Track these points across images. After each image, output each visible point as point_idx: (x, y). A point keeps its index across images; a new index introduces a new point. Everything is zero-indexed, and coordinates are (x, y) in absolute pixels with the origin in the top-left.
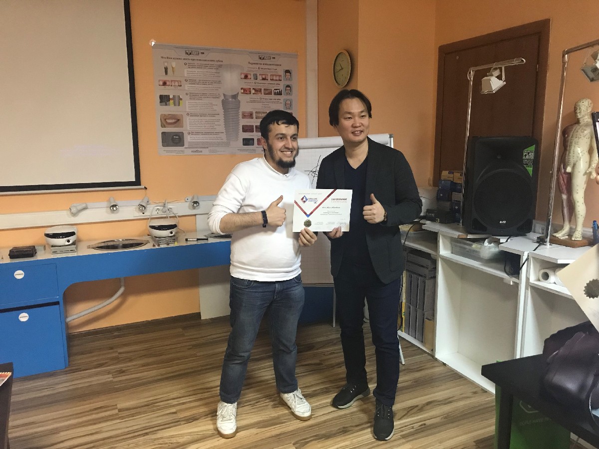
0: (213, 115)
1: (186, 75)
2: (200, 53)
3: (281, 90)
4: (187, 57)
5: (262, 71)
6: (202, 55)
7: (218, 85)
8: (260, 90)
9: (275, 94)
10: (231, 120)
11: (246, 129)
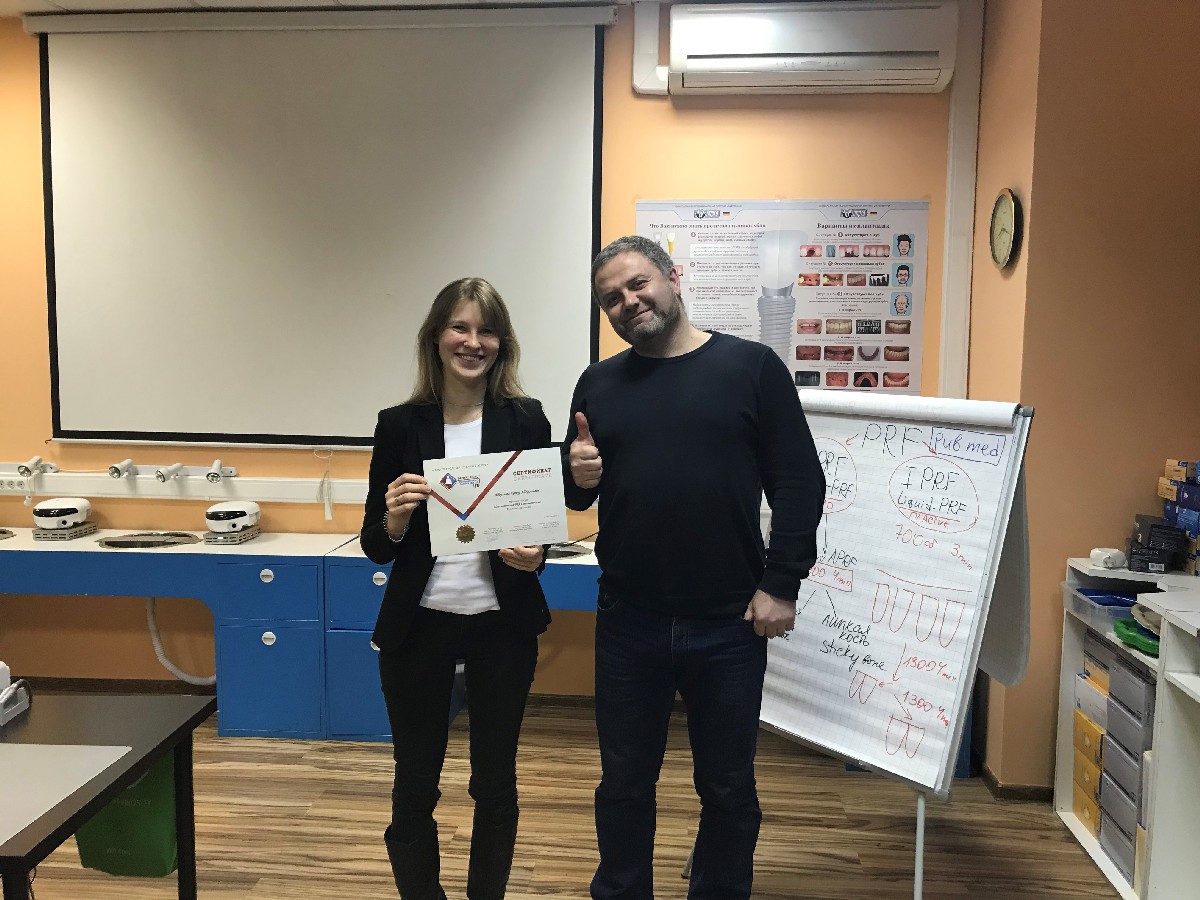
0: (740, 328)
1: (692, 256)
2: (721, 213)
3: (886, 276)
4: (698, 222)
5: (846, 241)
6: (726, 216)
7: (752, 271)
8: (840, 277)
9: (871, 284)
10: (775, 337)
11: (803, 353)
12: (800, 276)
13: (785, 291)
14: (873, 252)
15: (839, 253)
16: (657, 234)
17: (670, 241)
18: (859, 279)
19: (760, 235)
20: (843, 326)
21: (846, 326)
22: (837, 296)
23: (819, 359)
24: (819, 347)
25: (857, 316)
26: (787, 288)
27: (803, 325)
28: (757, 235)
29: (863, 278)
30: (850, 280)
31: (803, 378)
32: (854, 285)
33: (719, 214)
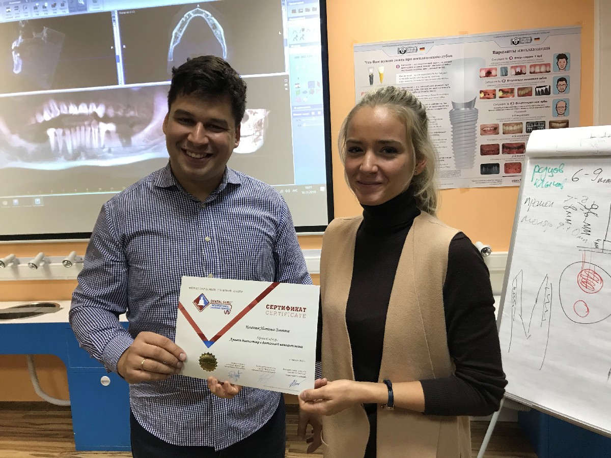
1: (398, 82)
2: (419, 49)
3: (548, 87)
4: (401, 56)
5: (516, 62)
6: (422, 51)
7: (443, 91)
8: (512, 90)
9: (536, 94)
10: (464, 138)
11: (485, 151)
12: (481, 92)
13: (470, 105)
14: (537, 70)
15: (511, 72)
16: (371, 68)
17: (381, 73)
18: (527, 91)
19: (448, 63)
20: (515, 128)
21: (519, 127)
22: (510, 106)
23: (498, 153)
24: (498, 145)
25: (527, 120)
26: (471, 102)
27: (485, 129)
28: (446, 63)
29: (530, 90)
30: (520, 92)
31: (488, 169)
32: (523, 95)
33: (417, 50)
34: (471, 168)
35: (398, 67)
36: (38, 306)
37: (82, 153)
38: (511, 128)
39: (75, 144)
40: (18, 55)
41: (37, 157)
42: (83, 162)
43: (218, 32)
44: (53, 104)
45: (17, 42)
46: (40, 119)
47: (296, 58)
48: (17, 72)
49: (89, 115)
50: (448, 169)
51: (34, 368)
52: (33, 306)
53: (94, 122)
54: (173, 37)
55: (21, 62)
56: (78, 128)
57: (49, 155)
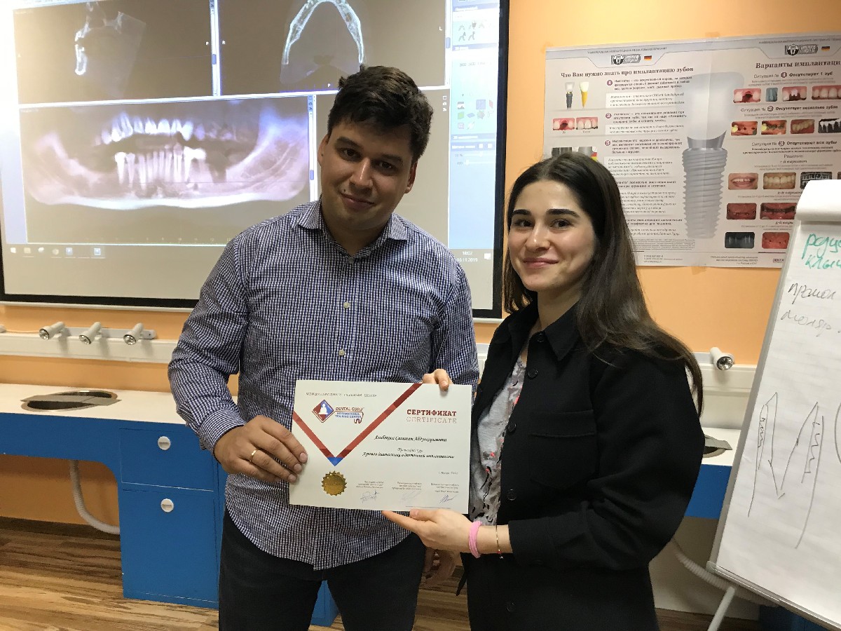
0: (662, 184)
1: (608, 105)
2: (642, 58)
3: (839, 121)
4: (615, 68)
5: (790, 82)
6: (648, 61)
7: (675, 121)
8: (783, 124)
9: (820, 131)
10: (702, 193)
11: (735, 212)
12: (733, 124)
13: (715, 143)
14: (824, 94)
15: (783, 96)
16: (569, 83)
17: (585, 90)
18: (806, 125)
19: (686, 80)
20: (784, 180)
21: (789, 179)
22: (778, 146)
23: (754, 218)
24: (755, 205)
25: (803, 169)
26: (717, 139)
27: (736, 180)
28: (683, 80)
29: (811, 123)
30: (794, 126)
31: (735, 240)
32: (800, 132)
33: (640, 59)
34: (711, 237)
35: (610, 83)
36: (88, 394)
37: (159, 188)
38: (777, 180)
39: (150, 175)
40: (83, 49)
41: (100, 192)
42: (159, 201)
43: (353, 25)
44: (125, 121)
45: (83, 31)
46: (108, 140)
47: (461, 65)
48: (80, 72)
49: (171, 136)
50: (676, 237)
51: (79, 477)
52: (82, 394)
53: (178, 145)
54: (291, 31)
55: (85, 59)
56: (155, 154)
57: (115, 189)
